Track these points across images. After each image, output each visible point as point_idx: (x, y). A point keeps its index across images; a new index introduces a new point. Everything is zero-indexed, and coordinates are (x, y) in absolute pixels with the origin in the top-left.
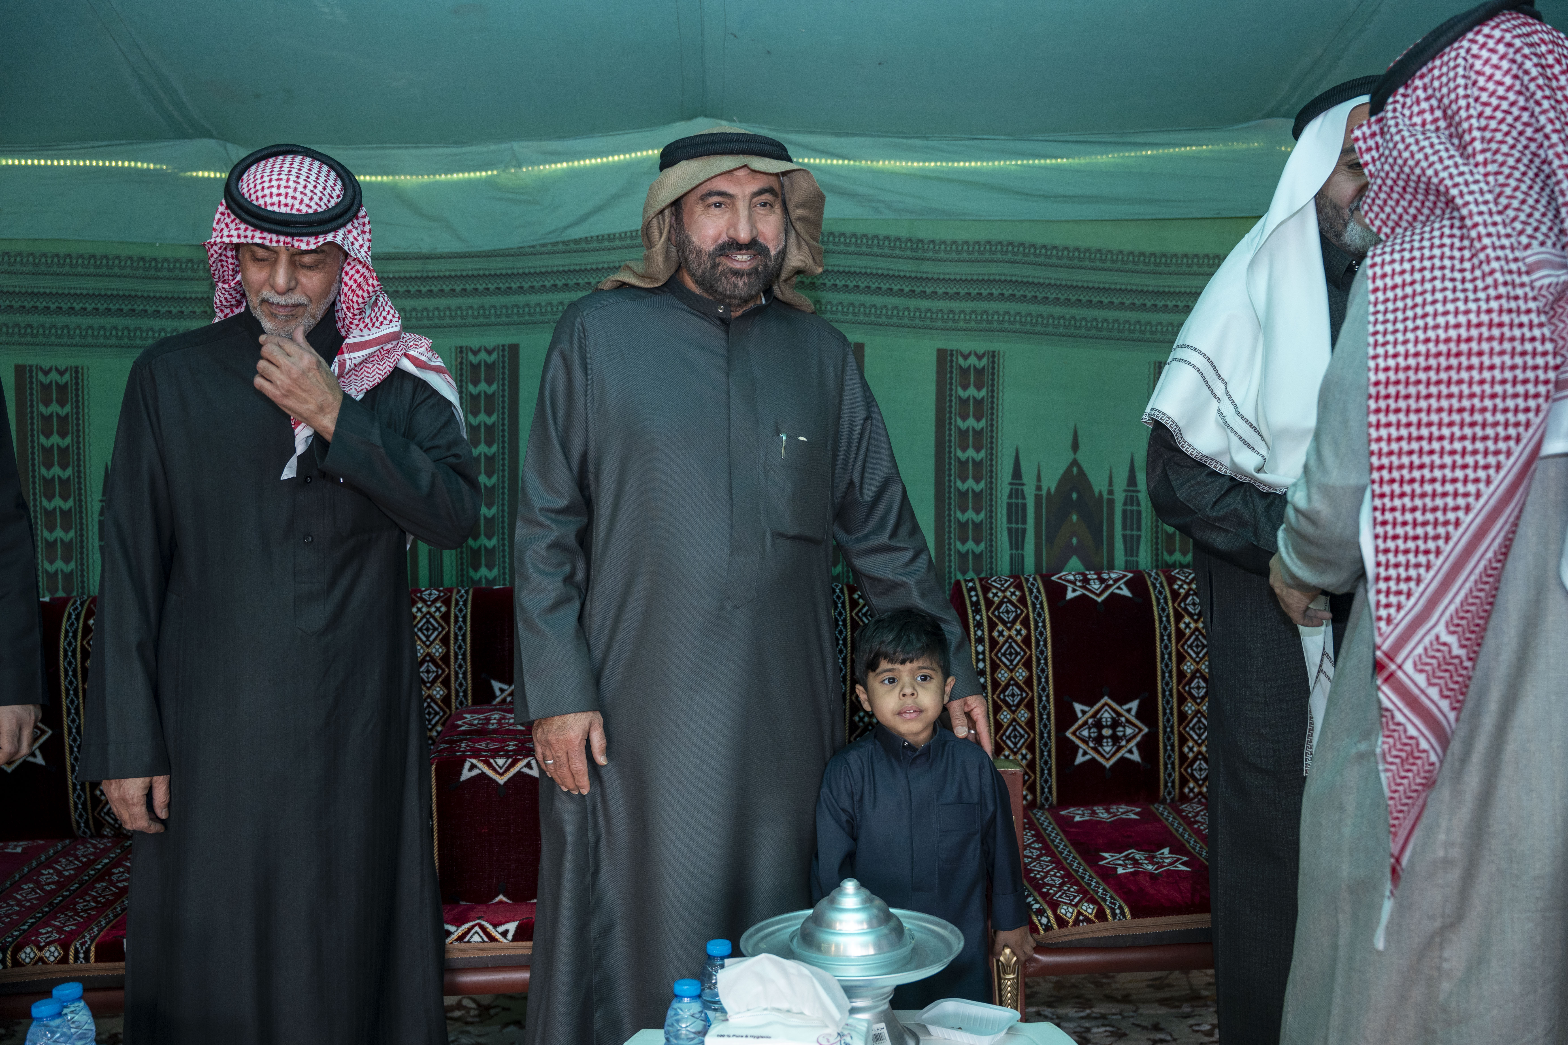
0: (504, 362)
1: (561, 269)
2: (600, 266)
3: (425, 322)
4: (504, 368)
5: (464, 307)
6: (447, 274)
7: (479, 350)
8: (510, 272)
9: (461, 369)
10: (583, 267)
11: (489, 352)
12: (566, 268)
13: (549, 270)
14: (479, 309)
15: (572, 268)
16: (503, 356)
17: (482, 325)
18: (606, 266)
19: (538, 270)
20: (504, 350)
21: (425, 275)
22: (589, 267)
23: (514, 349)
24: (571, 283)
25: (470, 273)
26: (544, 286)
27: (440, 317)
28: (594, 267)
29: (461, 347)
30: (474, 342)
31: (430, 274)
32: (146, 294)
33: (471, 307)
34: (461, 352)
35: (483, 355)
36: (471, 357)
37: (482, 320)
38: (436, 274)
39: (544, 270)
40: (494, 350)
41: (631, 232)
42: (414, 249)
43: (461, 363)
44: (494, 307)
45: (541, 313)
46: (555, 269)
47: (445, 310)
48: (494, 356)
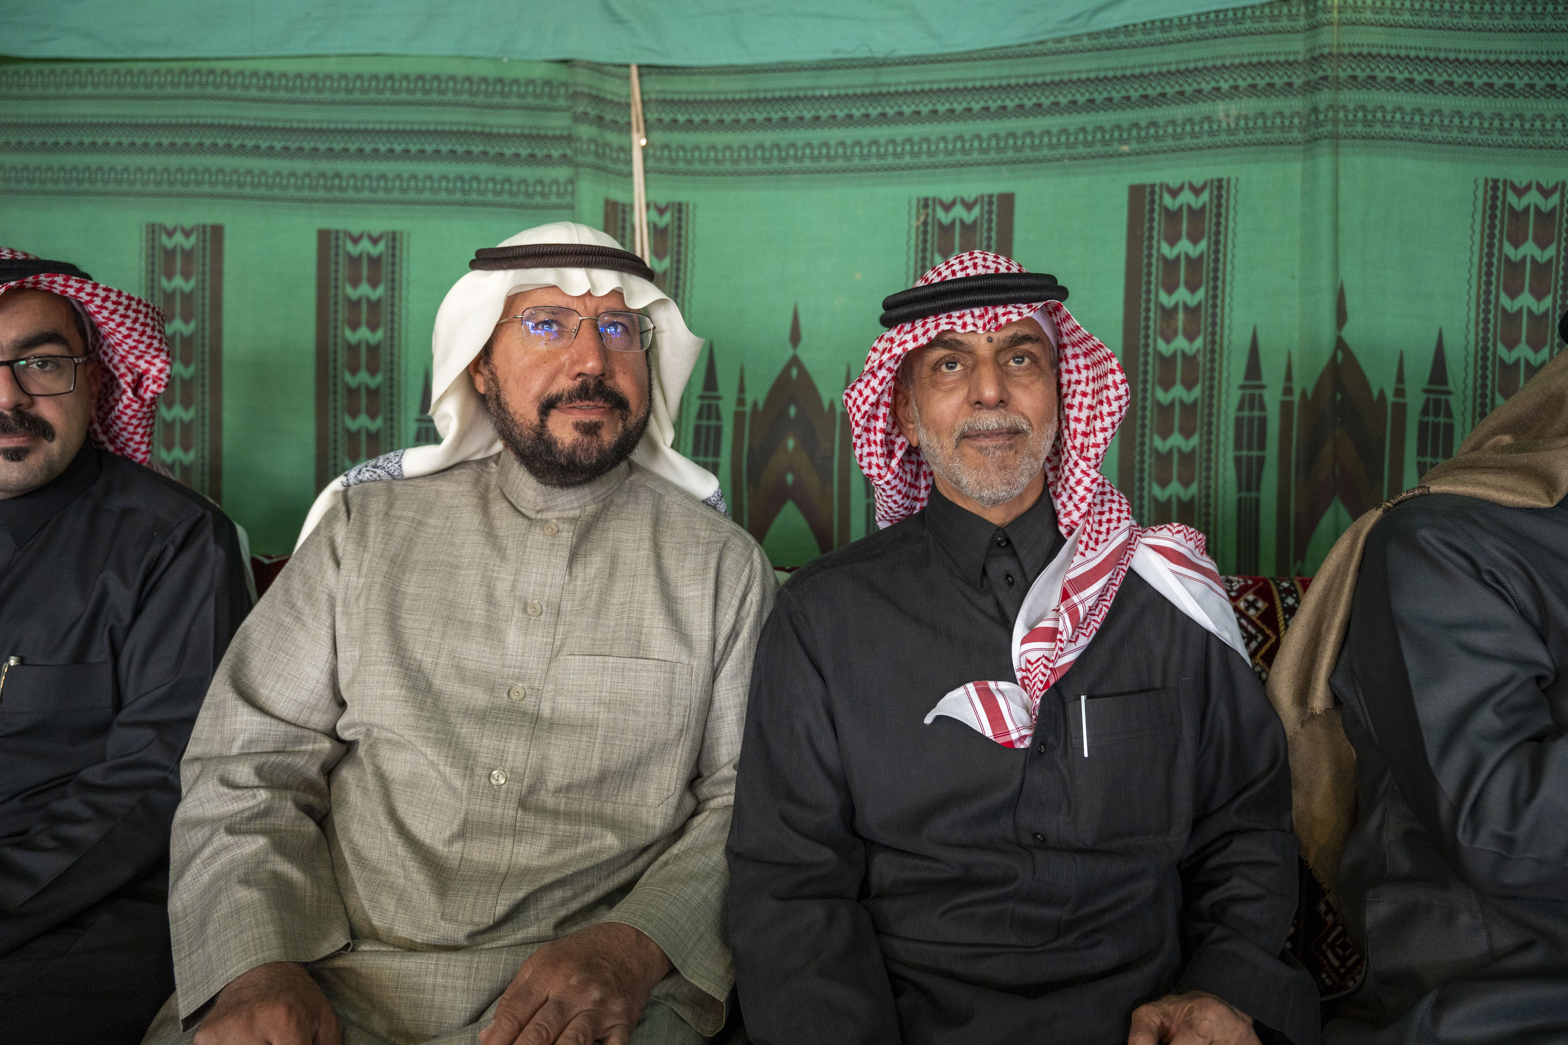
0: (990, 221)
1: (1084, 76)
2: (1146, 71)
3: (874, 161)
4: (989, 229)
5: (933, 138)
6: (910, 88)
7: (954, 203)
8: (1004, 83)
9: (925, 232)
10: (1119, 73)
11: (969, 206)
12: (1093, 75)
13: (1066, 78)
14: (955, 140)
15: (1102, 75)
16: (990, 212)
17: (958, 165)
18: (1155, 70)
19: (1048, 79)
20: (990, 203)
21: (876, 90)
22: (1128, 73)
23: (1007, 201)
24: (1099, 98)
25: (944, 86)
26: (1057, 104)
27: (895, 155)
28: (1137, 72)
29: (926, 200)
30: (946, 190)
31: (884, 90)
32: (487, 130)
33: (944, 139)
34: (926, 206)
35: (958, 211)
36: (941, 214)
37: (958, 157)
38: (892, 89)
39: (1057, 78)
40: (975, 202)
41: (1199, 16)
42: (862, 53)
43: (925, 223)
44: (978, 137)
45: (1051, 146)
46: (1075, 77)
47: (903, 144)
48: (976, 211)
